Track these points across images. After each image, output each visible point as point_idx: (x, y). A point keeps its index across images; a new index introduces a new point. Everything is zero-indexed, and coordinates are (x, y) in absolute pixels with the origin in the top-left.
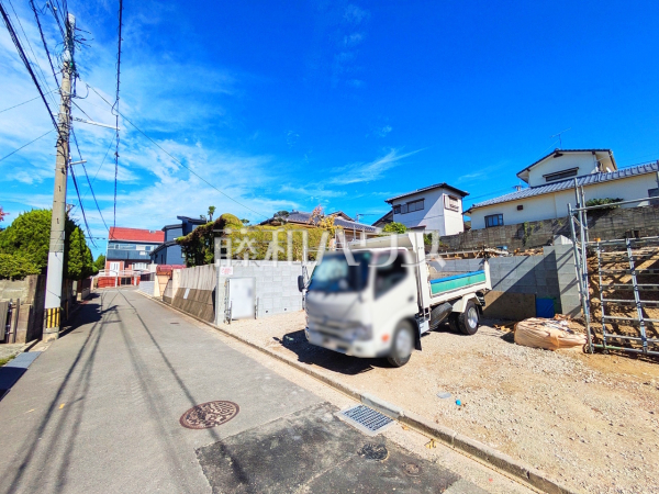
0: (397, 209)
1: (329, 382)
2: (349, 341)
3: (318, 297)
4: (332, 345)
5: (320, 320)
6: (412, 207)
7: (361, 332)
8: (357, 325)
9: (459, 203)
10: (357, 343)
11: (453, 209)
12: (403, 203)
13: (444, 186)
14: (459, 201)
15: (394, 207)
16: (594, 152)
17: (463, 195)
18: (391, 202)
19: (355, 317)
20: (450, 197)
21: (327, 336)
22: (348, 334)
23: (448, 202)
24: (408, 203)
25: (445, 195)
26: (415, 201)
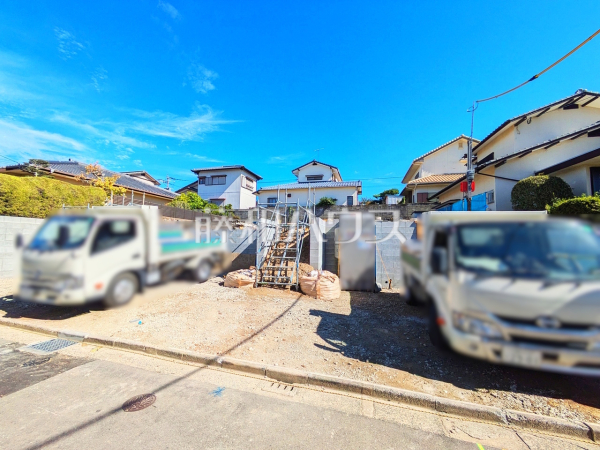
0: (202, 180)
1: (31, 329)
2: (58, 291)
3: (34, 255)
4: (42, 297)
5: (33, 276)
6: (216, 180)
7: (71, 282)
8: (67, 277)
9: (254, 185)
10: (66, 292)
11: (248, 188)
12: (208, 175)
13: (243, 168)
14: (255, 183)
15: (200, 178)
16: (331, 167)
17: (258, 178)
18: (197, 172)
19: (66, 270)
20: (247, 178)
21: (36, 289)
22: (59, 285)
23: (245, 182)
24: (213, 177)
25: (243, 176)
26: (219, 176)
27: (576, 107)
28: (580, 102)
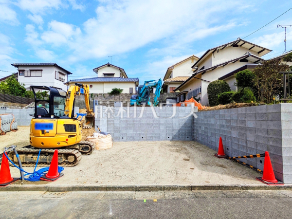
0: (22, 72)
6: (33, 73)
11: (61, 80)
12: (27, 69)
13: (55, 66)
14: (66, 76)
15: (20, 71)
17: (68, 73)
18: (17, 66)
20: (59, 72)
23: (58, 75)
24: (31, 71)
25: (56, 71)
26: (36, 70)
27: (237, 46)
28: (239, 44)
